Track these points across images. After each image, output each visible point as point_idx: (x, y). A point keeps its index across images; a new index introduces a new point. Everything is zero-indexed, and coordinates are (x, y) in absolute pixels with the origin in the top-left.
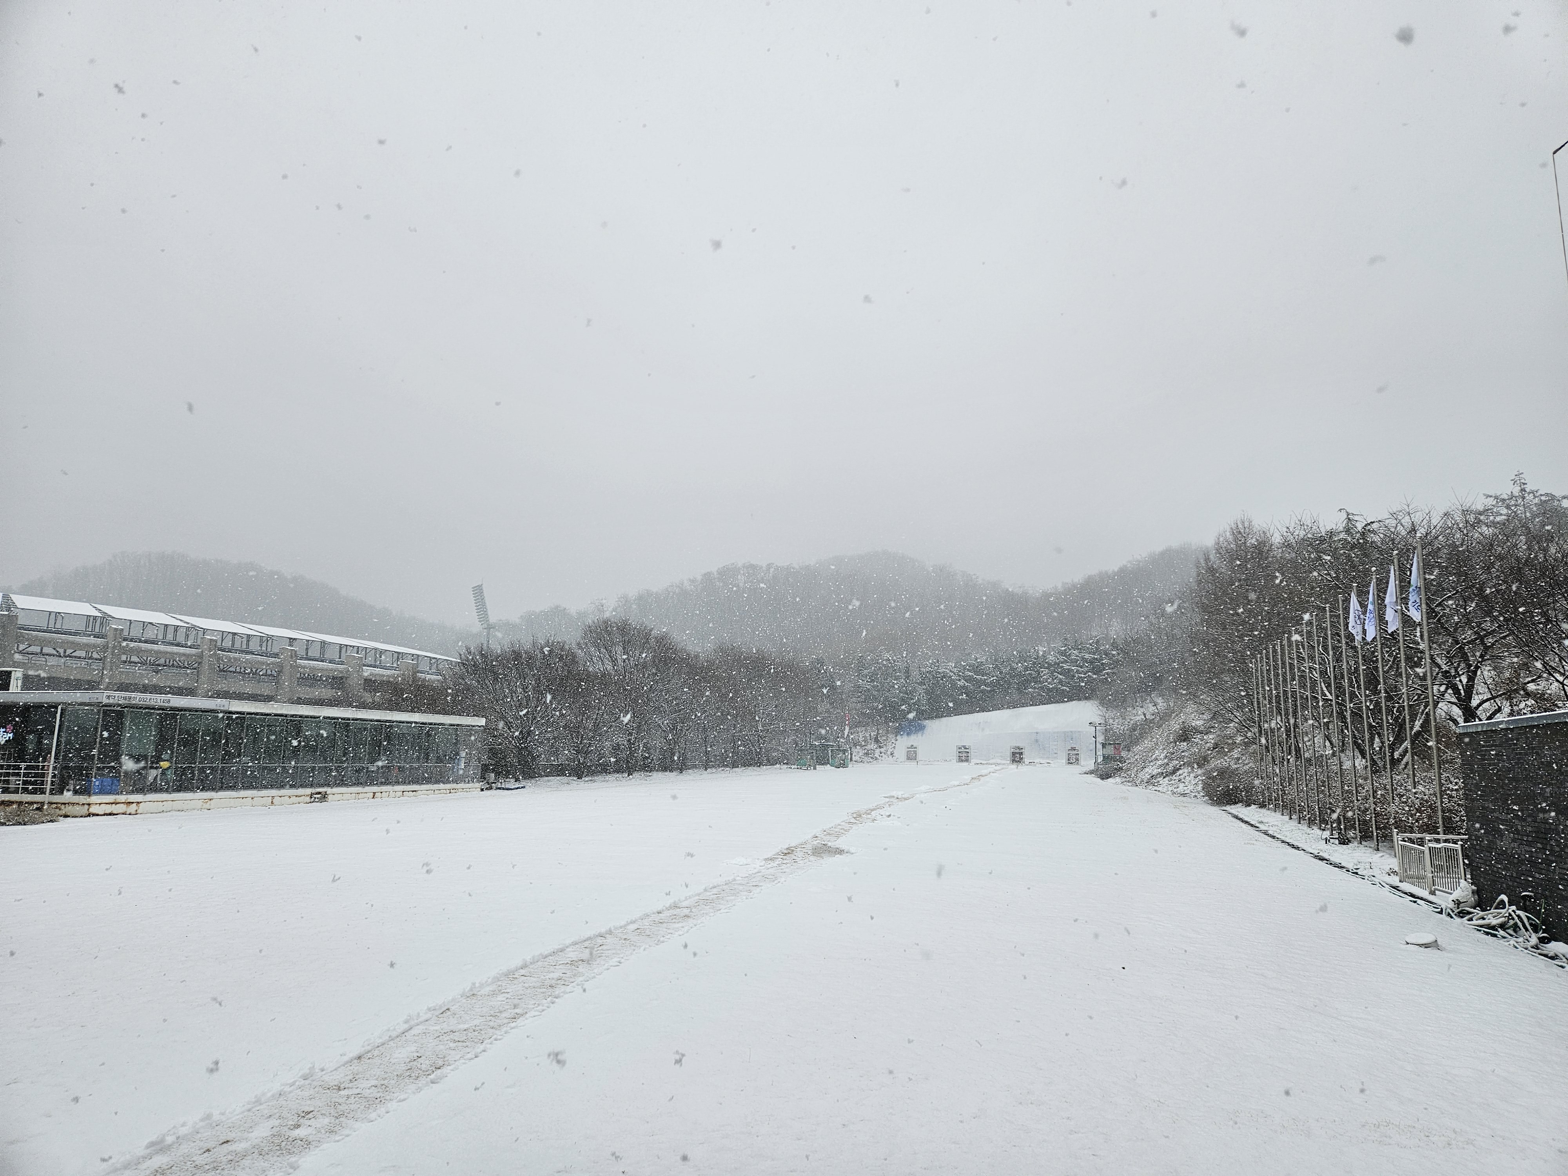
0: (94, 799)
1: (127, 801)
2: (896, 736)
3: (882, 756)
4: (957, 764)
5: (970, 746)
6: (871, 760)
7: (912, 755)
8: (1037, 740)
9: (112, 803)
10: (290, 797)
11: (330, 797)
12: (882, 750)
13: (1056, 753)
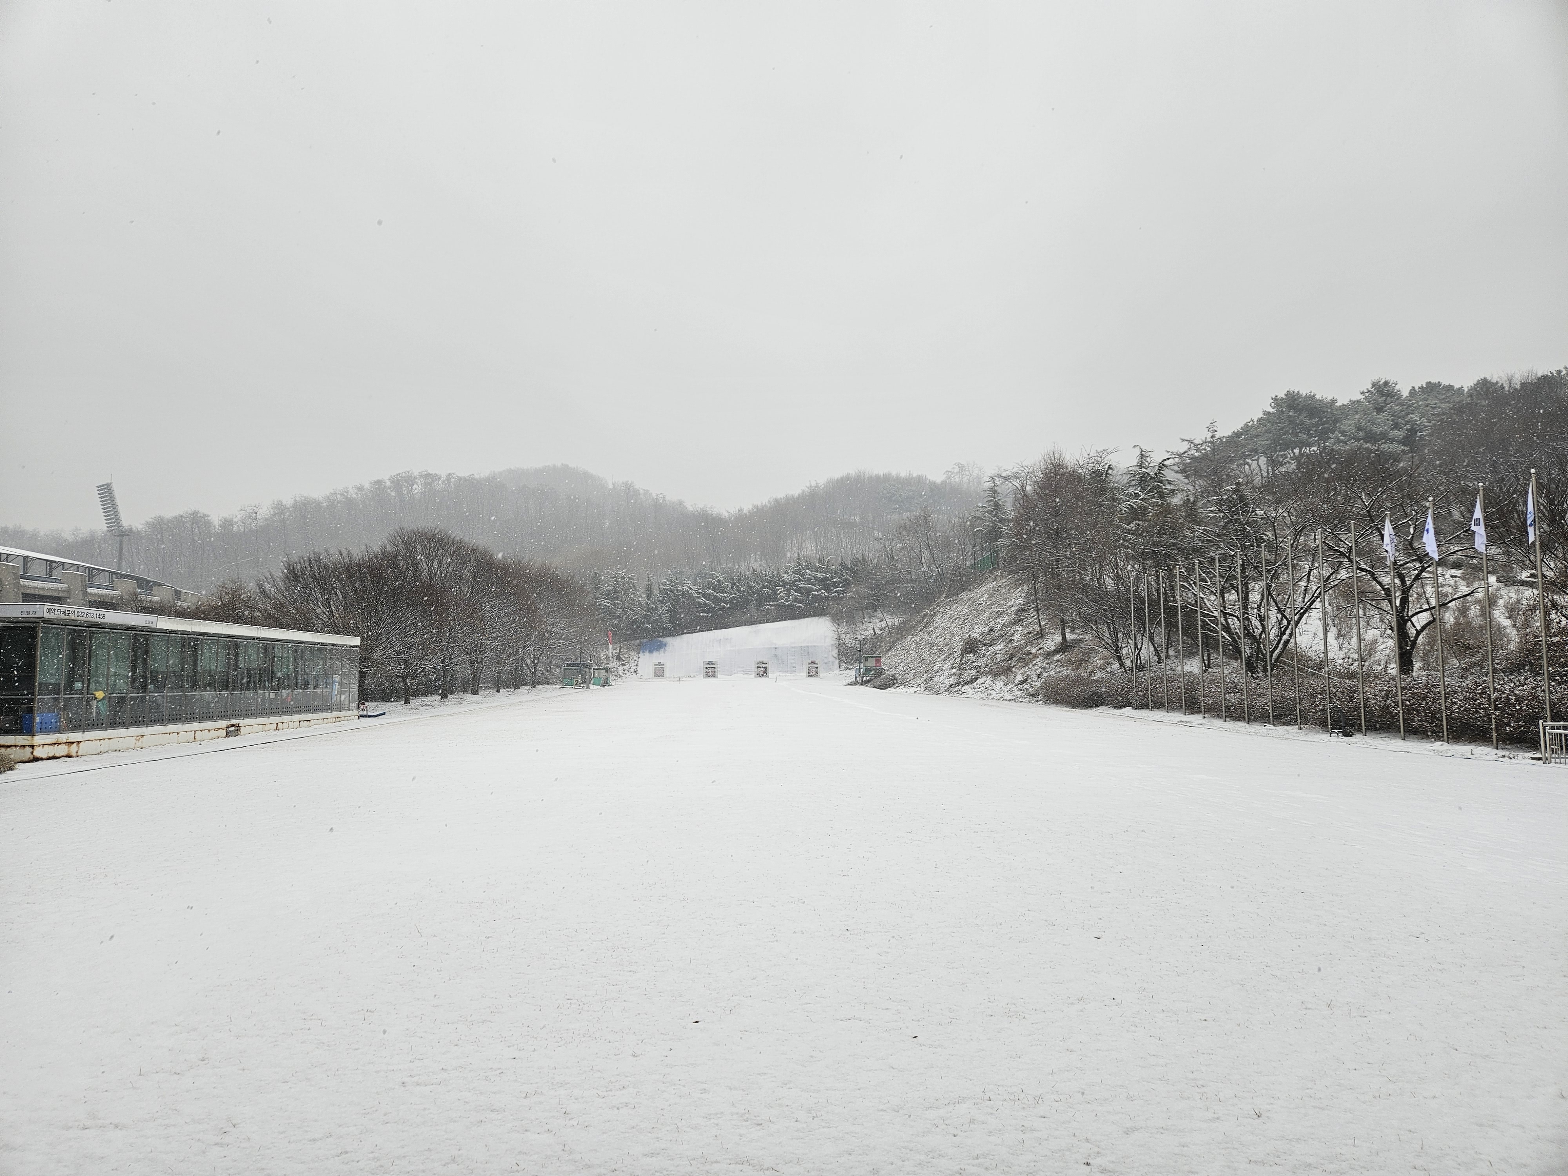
0: (38, 739)
1: (68, 741)
2: (639, 653)
3: (625, 674)
4: (705, 679)
5: (717, 662)
7: (659, 672)
8: (777, 654)
9: (55, 744)
10: (209, 731)
11: (242, 729)
12: (625, 667)
13: (796, 667)
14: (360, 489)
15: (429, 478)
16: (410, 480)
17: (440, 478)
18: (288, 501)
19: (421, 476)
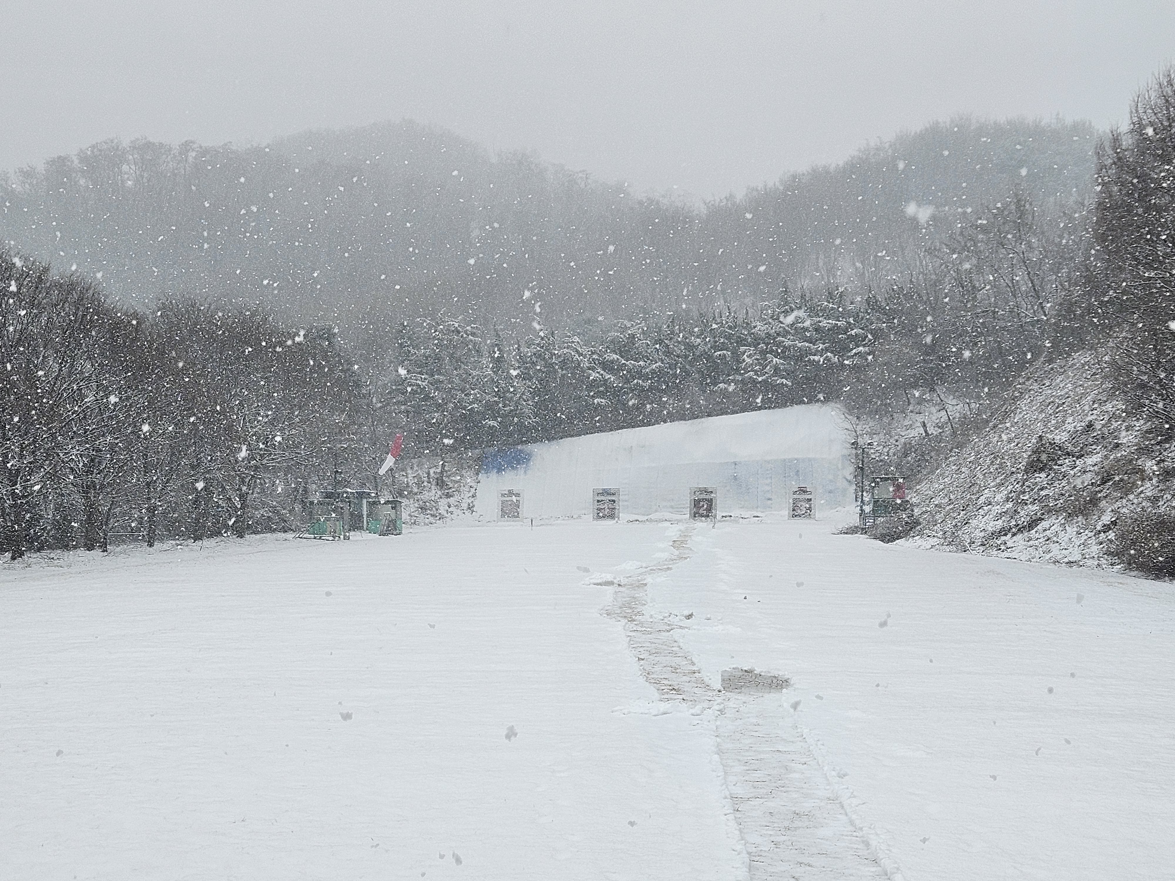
2: (477, 474)
3: (453, 512)
4: (596, 522)
5: (619, 489)
6: (432, 519)
8: (738, 475)
12: (451, 500)
13: (769, 499)
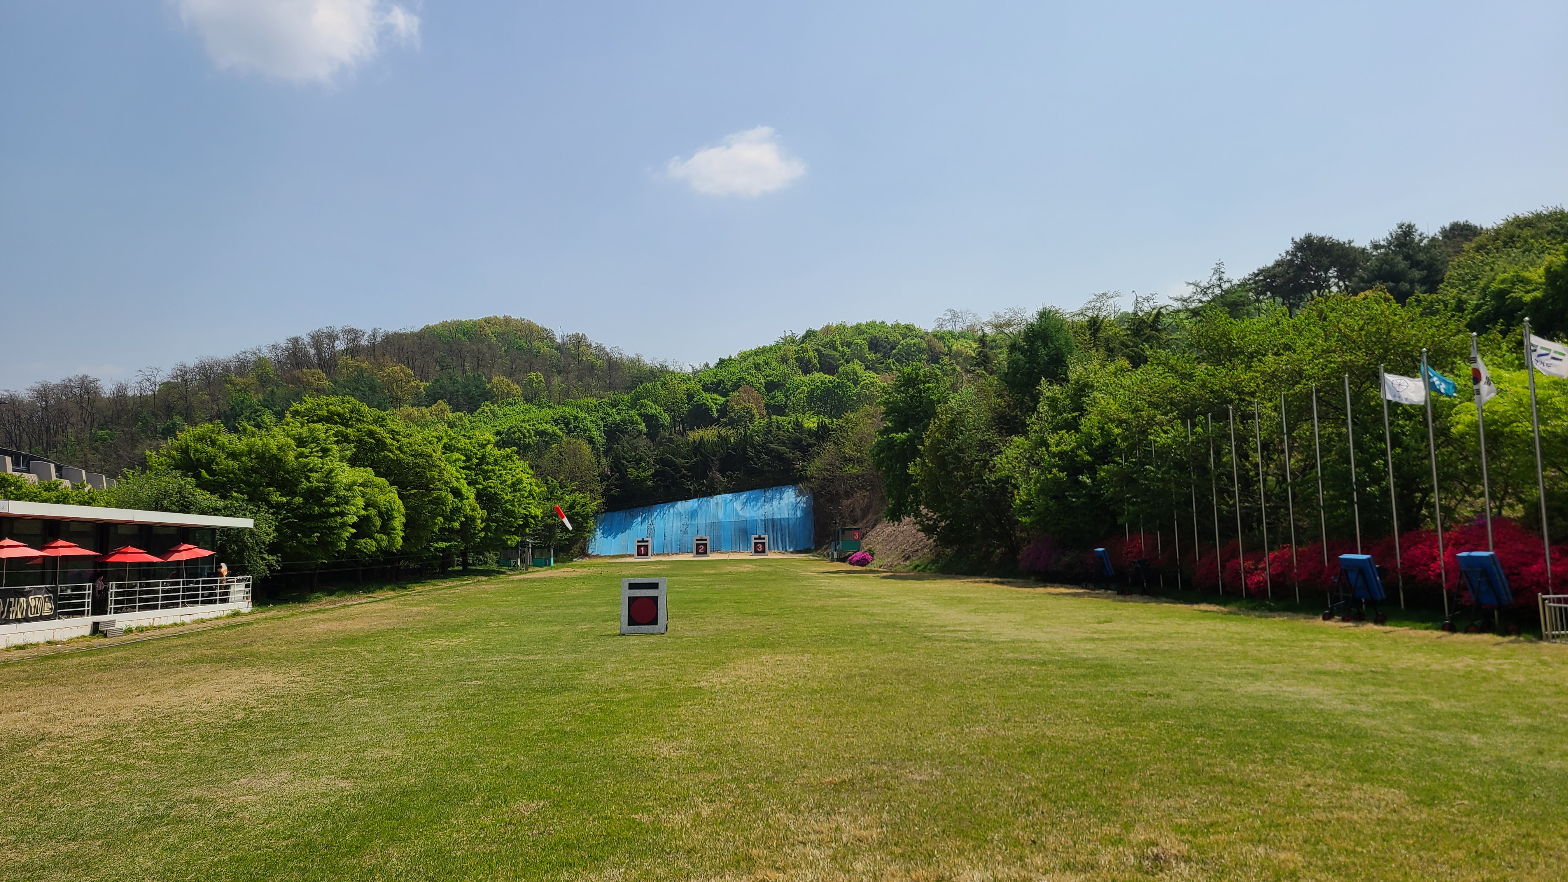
14: (275, 347)
15: (353, 334)
16: (332, 336)
17: (364, 333)
18: (191, 362)
19: (344, 332)
